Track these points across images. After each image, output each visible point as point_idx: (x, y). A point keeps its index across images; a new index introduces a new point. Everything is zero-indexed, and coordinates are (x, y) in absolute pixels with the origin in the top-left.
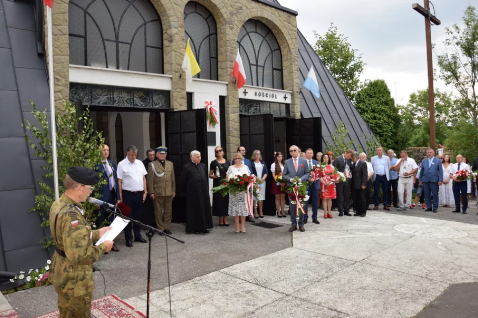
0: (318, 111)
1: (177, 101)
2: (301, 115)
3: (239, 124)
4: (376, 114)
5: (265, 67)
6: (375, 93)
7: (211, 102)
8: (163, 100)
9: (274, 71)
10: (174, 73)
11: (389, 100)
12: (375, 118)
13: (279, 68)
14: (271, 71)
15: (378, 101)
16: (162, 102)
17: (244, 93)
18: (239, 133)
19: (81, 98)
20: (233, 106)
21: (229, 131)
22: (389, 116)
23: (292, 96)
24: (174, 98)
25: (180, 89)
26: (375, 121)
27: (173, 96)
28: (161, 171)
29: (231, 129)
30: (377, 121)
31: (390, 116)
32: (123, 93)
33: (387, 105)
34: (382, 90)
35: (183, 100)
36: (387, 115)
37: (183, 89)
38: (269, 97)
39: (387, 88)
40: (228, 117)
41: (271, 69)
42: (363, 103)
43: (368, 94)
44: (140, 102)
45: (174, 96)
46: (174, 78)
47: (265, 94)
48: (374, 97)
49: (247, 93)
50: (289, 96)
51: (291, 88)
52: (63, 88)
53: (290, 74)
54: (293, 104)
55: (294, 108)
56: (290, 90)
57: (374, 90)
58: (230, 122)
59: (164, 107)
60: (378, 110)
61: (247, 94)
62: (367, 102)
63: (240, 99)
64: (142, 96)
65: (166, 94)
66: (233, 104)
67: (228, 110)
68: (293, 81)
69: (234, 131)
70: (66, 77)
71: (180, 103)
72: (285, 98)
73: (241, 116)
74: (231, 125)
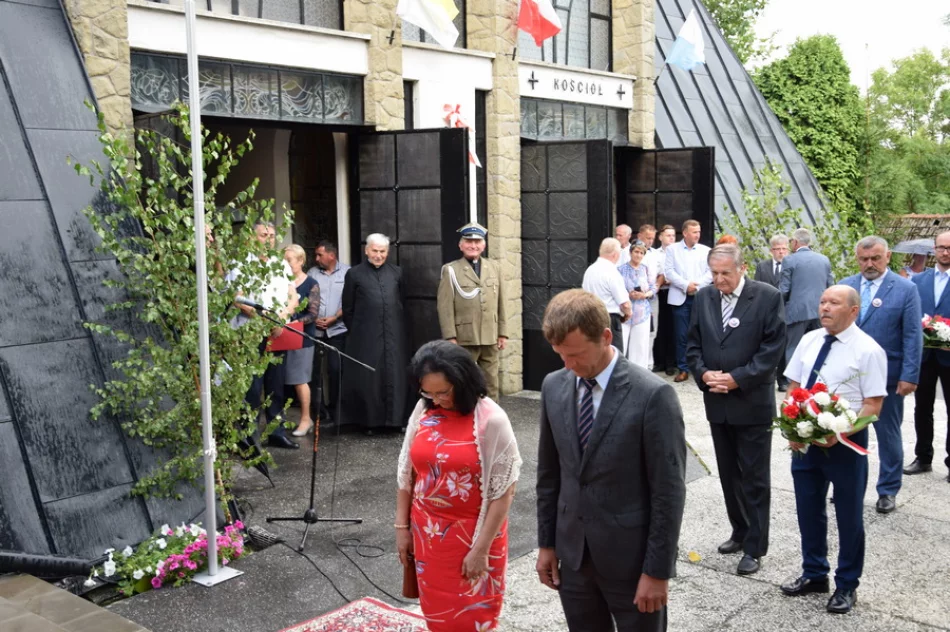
0: (694, 129)
1: (383, 103)
2: (657, 140)
3: (518, 164)
4: (810, 130)
5: (572, 10)
6: (810, 73)
7: (458, 107)
8: (344, 102)
9: (593, 20)
10: (376, 28)
11: (848, 90)
12: (807, 140)
13: (605, 12)
14: (587, 21)
15: (817, 94)
16: (342, 104)
17: (530, 81)
18: (519, 188)
19: (152, 92)
20: (507, 117)
21: (495, 181)
22: (844, 136)
23: (634, 88)
24: (377, 97)
25: (389, 73)
26: (808, 148)
27: (371, 90)
28: (471, 284)
29: (501, 178)
30: (814, 147)
31: (846, 133)
32: (251, 81)
33: (841, 105)
34: (830, 63)
35: (395, 99)
36: (840, 132)
37: (396, 73)
38: (585, 90)
39: (841, 59)
40: (495, 147)
41: (586, 15)
42: (776, 101)
43: (792, 76)
44: (293, 105)
45: (377, 89)
46: (374, 42)
47: (576, 85)
48: (807, 83)
49: (537, 81)
50: (628, 88)
51: (634, 67)
52: (114, 63)
53: (632, 30)
54: (639, 110)
55: (641, 121)
56: (631, 74)
57: (808, 65)
58: (500, 158)
59: (347, 121)
60: (818, 119)
61: (536, 84)
62: (788, 96)
63: (522, 97)
64: (297, 90)
65: (353, 84)
66: (506, 112)
67: (496, 128)
68: (640, 49)
69: (507, 182)
70: (120, 34)
71: (389, 109)
72: (621, 93)
73: (524, 142)
74: (501, 167)
